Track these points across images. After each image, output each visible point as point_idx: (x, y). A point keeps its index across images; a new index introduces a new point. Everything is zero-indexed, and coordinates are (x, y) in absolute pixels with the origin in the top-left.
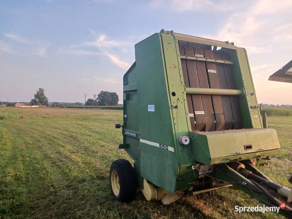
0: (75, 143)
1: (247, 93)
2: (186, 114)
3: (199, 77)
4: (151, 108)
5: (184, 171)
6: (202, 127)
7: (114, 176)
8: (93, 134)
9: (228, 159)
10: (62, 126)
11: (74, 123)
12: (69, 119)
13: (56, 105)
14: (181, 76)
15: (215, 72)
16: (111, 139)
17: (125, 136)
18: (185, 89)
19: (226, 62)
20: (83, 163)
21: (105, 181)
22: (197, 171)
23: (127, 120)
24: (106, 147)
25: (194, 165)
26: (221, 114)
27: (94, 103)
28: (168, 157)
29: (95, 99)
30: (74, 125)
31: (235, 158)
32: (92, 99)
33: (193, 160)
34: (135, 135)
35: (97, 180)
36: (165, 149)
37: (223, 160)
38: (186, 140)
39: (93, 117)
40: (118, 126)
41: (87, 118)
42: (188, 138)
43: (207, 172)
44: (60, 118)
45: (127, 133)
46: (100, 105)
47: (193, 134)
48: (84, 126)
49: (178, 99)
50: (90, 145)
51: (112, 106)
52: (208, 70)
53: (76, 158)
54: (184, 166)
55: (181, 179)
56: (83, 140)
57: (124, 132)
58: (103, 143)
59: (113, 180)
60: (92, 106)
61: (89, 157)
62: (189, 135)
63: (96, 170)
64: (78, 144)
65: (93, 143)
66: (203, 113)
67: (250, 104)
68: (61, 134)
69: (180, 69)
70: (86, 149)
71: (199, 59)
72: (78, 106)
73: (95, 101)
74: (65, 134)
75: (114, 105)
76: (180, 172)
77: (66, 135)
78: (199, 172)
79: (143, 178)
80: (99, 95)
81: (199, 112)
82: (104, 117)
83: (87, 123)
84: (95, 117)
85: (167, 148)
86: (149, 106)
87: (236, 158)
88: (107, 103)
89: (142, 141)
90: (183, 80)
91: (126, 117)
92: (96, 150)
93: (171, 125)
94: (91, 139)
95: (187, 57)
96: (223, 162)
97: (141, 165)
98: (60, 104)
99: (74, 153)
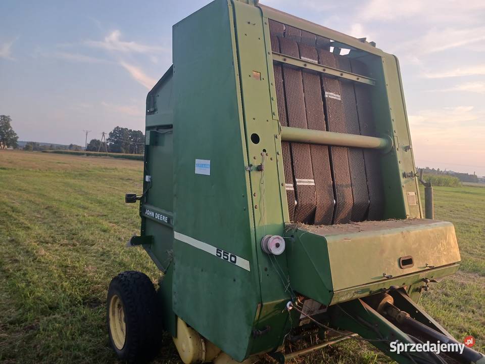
0: (53, 222)
1: (397, 147)
2: (280, 185)
3: (307, 106)
4: (203, 167)
5: (270, 314)
6: (308, 212)
7: (116, 306)
8: (90, 205)
9: (367, 290)
10: (35, 187)
11: (61, 182)
12: (51, 175)
13: (31, 147)
14: (272, 99)
15: (338, 97)
16: (125, 216)
17: (145, 219)
18: (280, 129)
19: (361, 80)
20: (60, 266)
21: (99, 309)
22: (295, 313)
23: (151, 188)
24: (112, 232)
25: (291, 300)
26: (347, 186)
27: (101, 147)
28: (235, 280)
29: (103, 141)
30: (58, 186)
31: (380, 288)
32: (99, 141)
33: (289, 288)
34: (165, 219)
35: (82, 306)
36: (229, 260)
37: (357, 293)
38: (278, 245)
39: (97, 172)
40: (131, 199)
41: (86, 174)
42: (283, 240)
43: (316, 312)
44: (36, 172)
45: (149, 213)
46: (112, 151)
47: (293, 231)
48: (76, 188)
49: (264, 151)
50: (81, 227)
51: (133, 155)
52: (326, 93)
53: (48, 254)
54: (270, 305)
55: (261, 332)
56: (70, 216)
57: (142, 210)
58: (106, 225)
59: (114, 314)
60: (98, 153)
61: (74, 254)
62: (285, 232)
63: (84, 282)
64: (58, 224)
65: (89, 224)
66: (311, 182)
67: (402, 169)
68: (30, 201)
69: (272, 84)
70: (73, 235)
71: (309, 67)
72: (73, 151)
73: (104, 143)
74: (38, 202)
75: (138, 153)
76: (261, 318)
77: (38, 205)
78: (300, 314)
79: (176, 317)
80: (111, 134)
81: (304, 180)
82: (116, 173)
83: (84, 183)
84: (100, 173)
85: (233, 259)
86: (197, 161)
87: (382, 287)
88: (125, 148)
89: (178, 236)
90: (276, 109)
91: (150, 181)
92: (91, 238)
93: (246, 210)
94: (85, 215)
95: (285, 60)
96: (356, 296)
97: (174, 287)
98: (40, 145)
99: (47, 243)
